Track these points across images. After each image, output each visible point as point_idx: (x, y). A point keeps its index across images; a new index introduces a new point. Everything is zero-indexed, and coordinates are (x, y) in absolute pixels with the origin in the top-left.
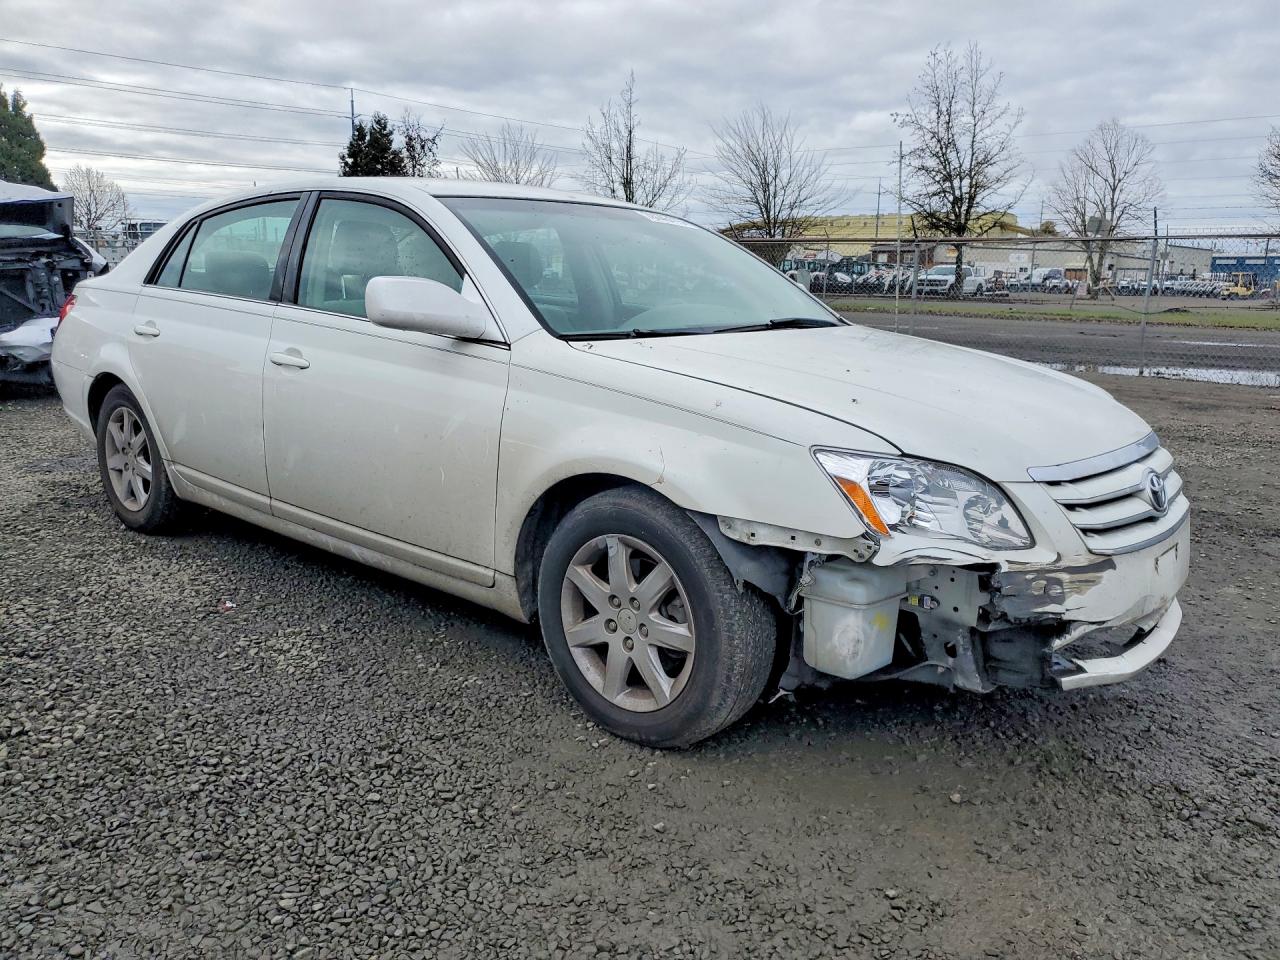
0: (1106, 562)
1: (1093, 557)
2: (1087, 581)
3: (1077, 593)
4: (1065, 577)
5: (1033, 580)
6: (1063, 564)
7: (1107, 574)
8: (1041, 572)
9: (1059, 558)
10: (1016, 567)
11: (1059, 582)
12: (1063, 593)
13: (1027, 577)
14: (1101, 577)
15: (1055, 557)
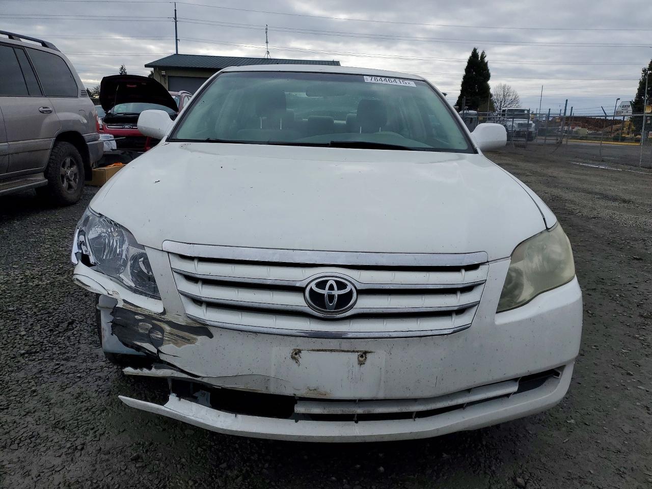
0: (203, 329)
1: (190, 321)
2: (183, 338)
3: (174, 343)
4: (167, 328)
5: (141, 321)
6: (168, 317)
7: (201, 339)
8: (149, 317)
9: (164, 313)
10: (129, 307)
11: (162, 331)
12: (162, 339)
13: (136, 317)
14: (196, 339)
15: (161, 310)
